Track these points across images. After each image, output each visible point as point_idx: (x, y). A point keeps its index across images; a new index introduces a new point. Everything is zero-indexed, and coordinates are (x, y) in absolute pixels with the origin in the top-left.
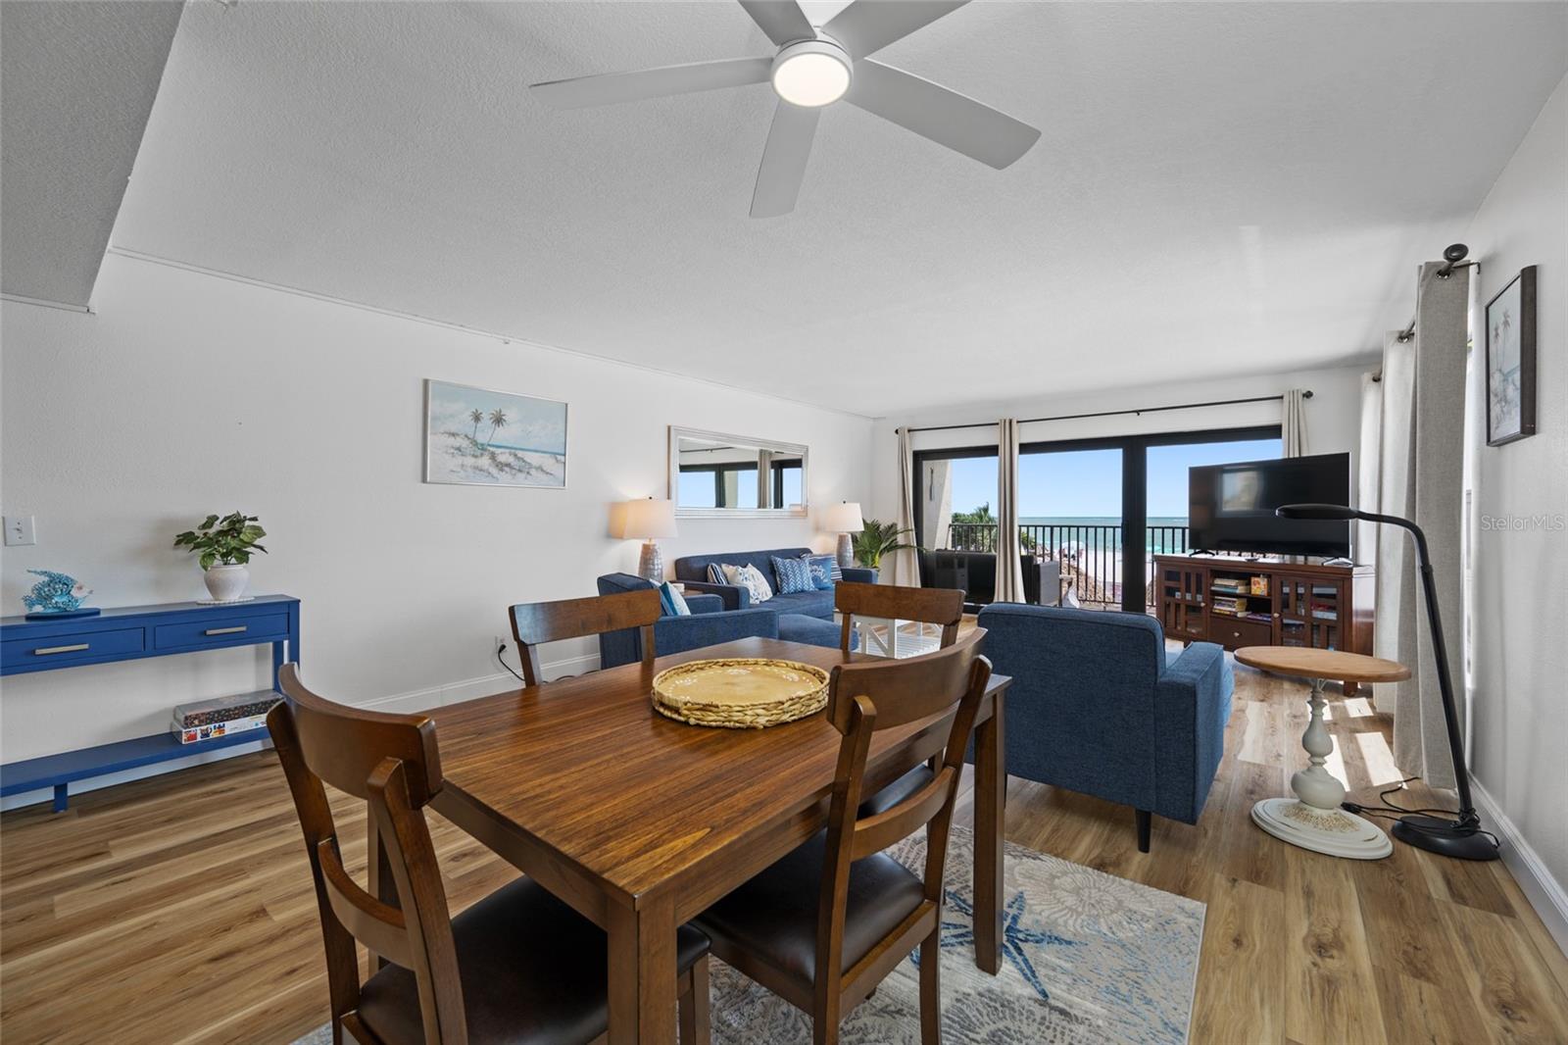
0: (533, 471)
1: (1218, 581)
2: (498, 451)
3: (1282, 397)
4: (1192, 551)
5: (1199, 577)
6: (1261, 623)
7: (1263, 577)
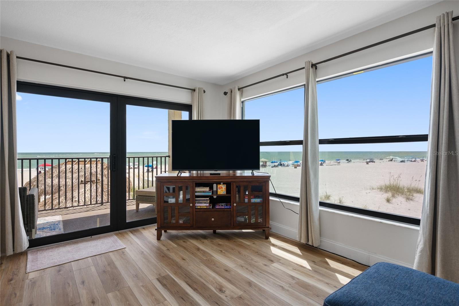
1: (198, 189)
3: (194, 90)
6: (226, 210)
7: (223, 184)
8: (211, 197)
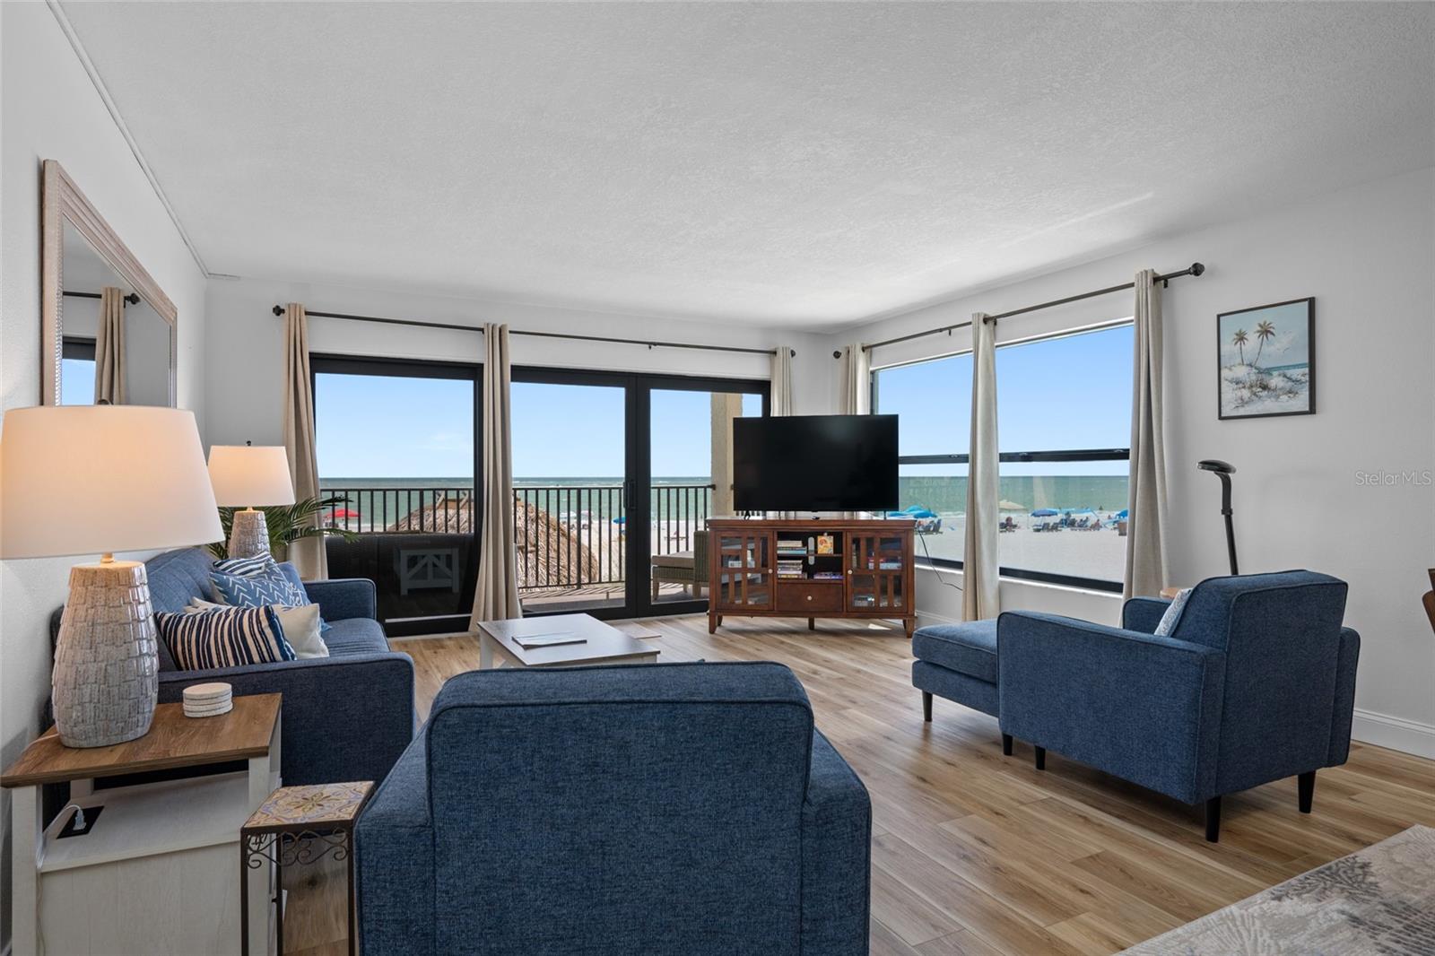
1: (781, 544)
3: (774, 352)
5: (765, 541)
6: (833, 582)
7: (828, 535)
8: (804, 559)
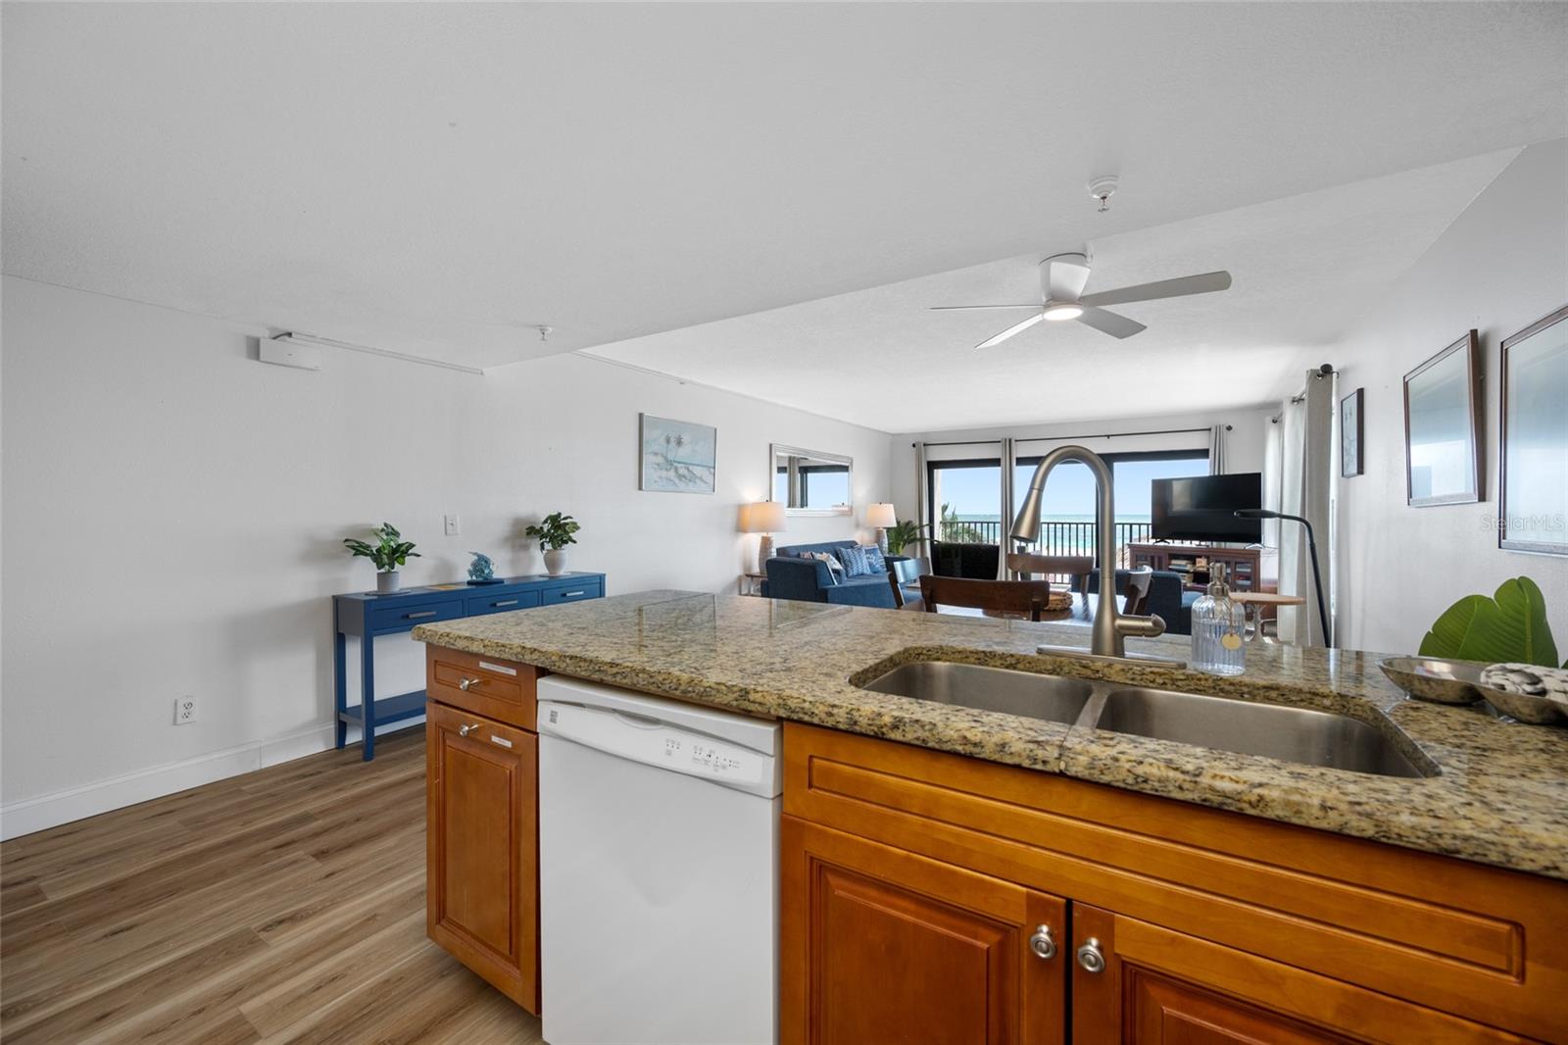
0: (697, 480)
1: (1174, 562)
2: (679, 465)
3: (1210, 430)
4: (1154, 541)
5: (1160, 558)
7: (1204, 558)
